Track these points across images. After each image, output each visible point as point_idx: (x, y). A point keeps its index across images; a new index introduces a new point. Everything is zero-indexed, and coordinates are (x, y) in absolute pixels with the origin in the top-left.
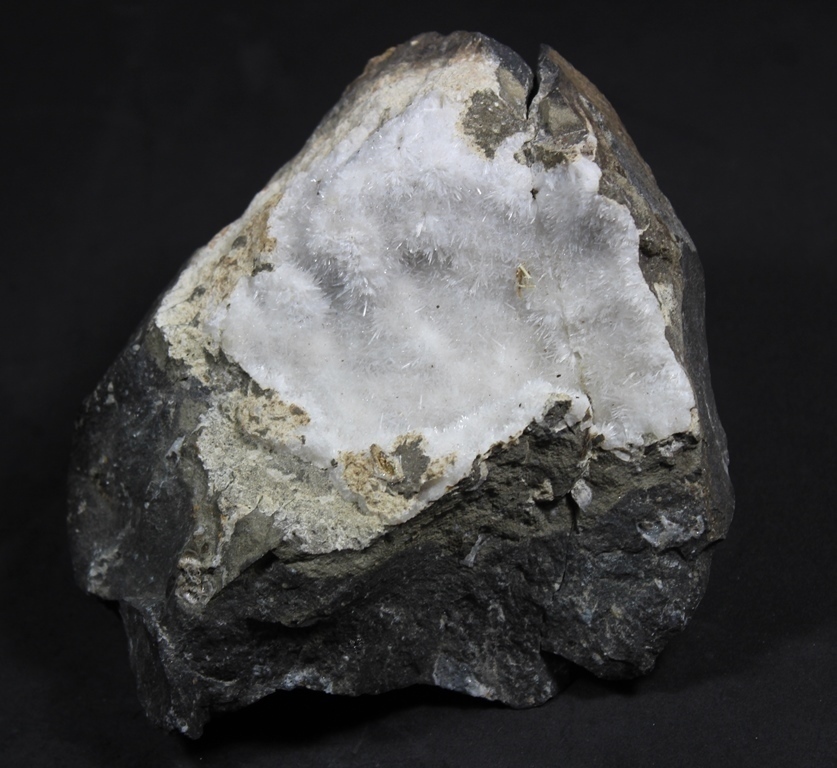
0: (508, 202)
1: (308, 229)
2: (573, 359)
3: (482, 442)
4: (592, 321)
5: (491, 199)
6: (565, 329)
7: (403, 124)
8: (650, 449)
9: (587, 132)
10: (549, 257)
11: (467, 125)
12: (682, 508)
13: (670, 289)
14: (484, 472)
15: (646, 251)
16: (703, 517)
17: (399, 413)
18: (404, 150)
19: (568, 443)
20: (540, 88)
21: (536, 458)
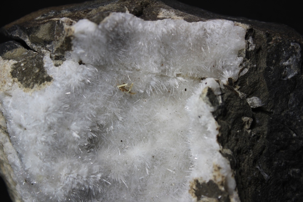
0: (81, 80)
1: (51, 198)
2: (180, 78)
3: (212, 146)
4: (164, 60)
5: (75, 88)
6: (162, 76)
7: (12, 121)
8: (248, 55)
9: (59, 21)
10: (119, 69)
11: (27, 86)
12: (283, 51)
13: (164, 11)
14: (229, 152)
15: (139, 13)
16: (292, 42)
17: (172, 185)
18: (28, 127)
19: (229, 98)
20: (23, 39)
21: (230, 120)
